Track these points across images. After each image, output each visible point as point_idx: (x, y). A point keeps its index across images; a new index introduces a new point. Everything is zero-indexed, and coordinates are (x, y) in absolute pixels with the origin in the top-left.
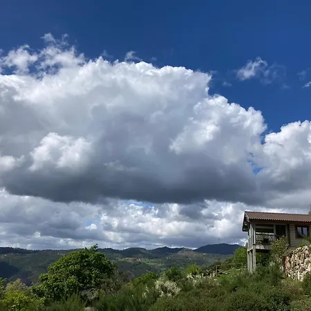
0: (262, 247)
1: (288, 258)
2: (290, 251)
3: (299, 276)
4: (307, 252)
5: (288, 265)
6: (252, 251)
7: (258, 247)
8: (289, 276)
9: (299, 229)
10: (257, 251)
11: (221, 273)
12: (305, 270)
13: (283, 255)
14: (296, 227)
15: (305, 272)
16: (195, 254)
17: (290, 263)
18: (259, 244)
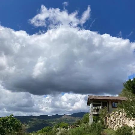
0: (96, 113)
1: (108, 118)
2: (109, 114)
3: (113, 127)
4: (117, 114)
5: (108, 121)
6: (91, 115)
7: (94, 113)
8: (108, 127)
9: (113, 103)
10: (94, 115)
11: (77, 126)
12: (116, 124)
13: (105, 116)
14: (112, 102)
15: (116, 126)
16: (70, 117)
17: (109, 120)
18: (95, 111)
